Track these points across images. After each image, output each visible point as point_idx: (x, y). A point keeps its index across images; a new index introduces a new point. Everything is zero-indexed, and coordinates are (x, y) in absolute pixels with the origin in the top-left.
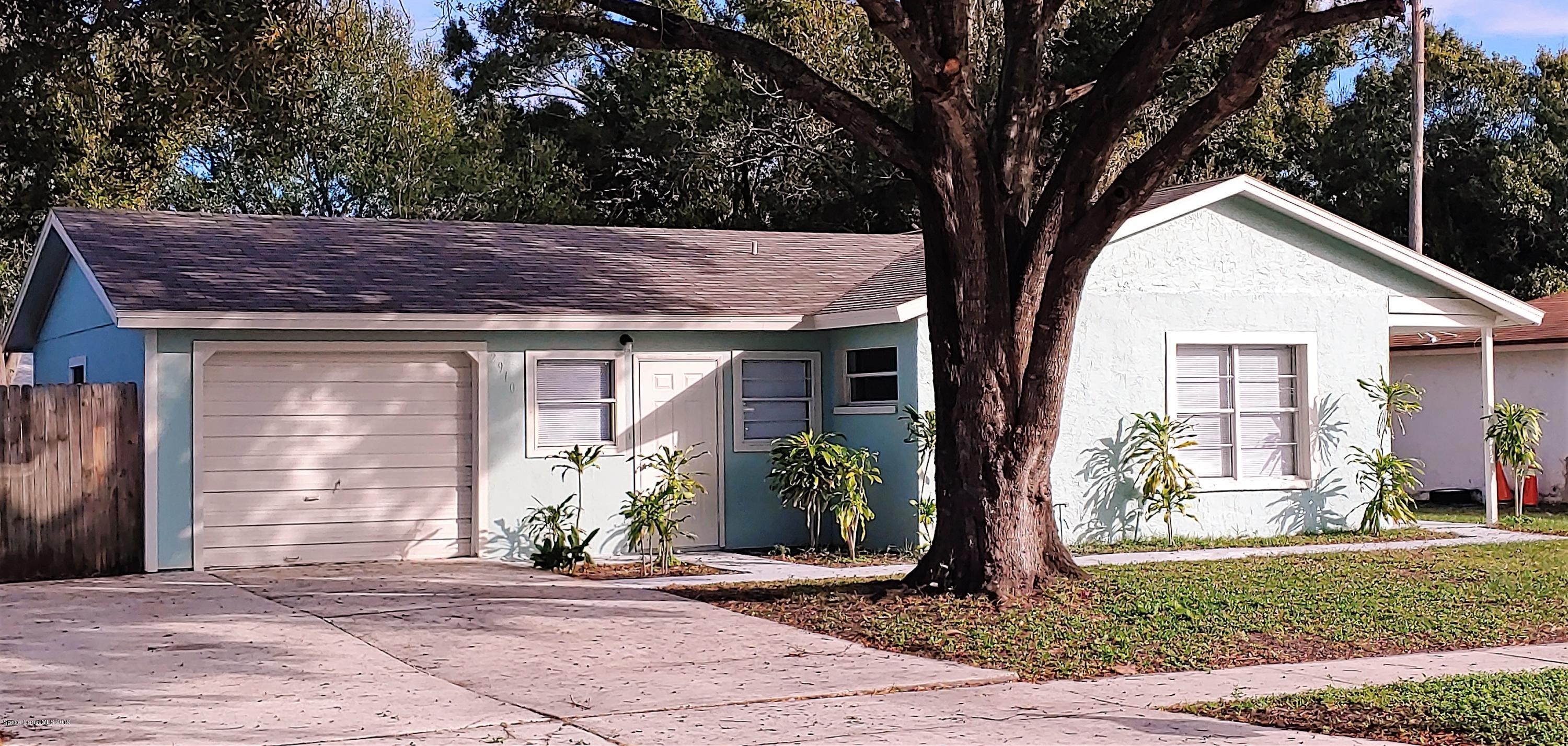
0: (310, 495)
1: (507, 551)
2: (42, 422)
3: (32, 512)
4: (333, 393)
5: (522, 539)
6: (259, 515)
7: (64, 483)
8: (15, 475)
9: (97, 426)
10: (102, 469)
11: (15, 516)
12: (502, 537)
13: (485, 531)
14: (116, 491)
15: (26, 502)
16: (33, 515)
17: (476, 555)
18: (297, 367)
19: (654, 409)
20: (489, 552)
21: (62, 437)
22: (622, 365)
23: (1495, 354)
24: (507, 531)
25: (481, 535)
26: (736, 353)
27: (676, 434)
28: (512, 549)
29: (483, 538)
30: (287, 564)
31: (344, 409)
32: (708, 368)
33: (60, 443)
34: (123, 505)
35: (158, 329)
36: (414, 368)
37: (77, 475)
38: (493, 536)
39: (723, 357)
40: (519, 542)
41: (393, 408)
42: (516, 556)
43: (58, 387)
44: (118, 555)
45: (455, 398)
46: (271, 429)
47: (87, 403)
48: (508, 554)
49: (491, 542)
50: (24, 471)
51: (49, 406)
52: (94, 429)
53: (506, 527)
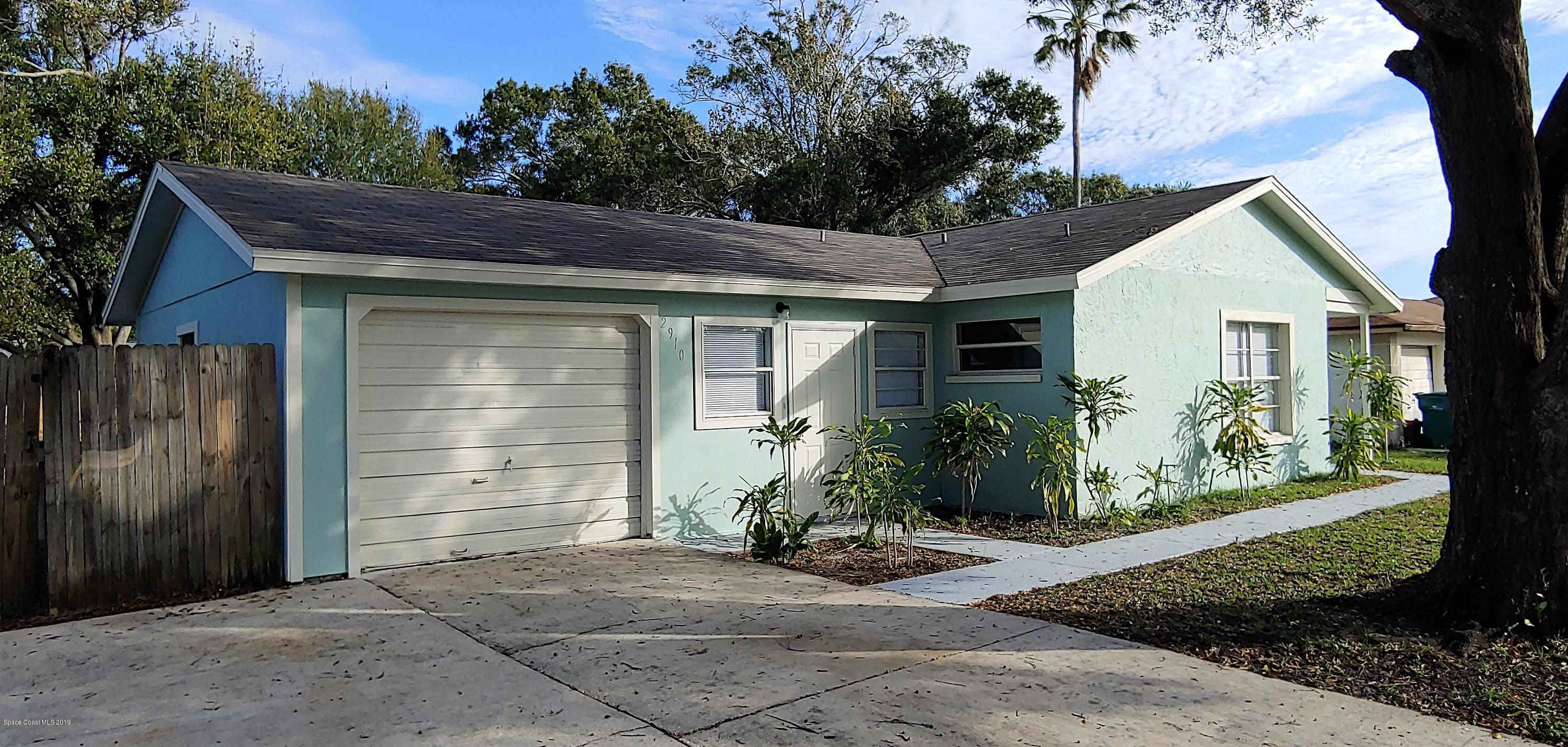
0: (477, 476)
1: (679, 529)
2: (146, 391)
3: (132, 510)
4: (499, 359)
5: (692, 515)
6: (417, 501)
7: (176, 471)
8: (105, 466)
9: (222, 399)
10: (228, 454)
11: (106, 519)
12: (674, 515)
13: (658, 508)
14: (248, 484)
15: (122, 503)
16: (132, 518)
17: (649, 536)
18: (461, 328)
19: (804, 377)
20: (663, 531)
21: (175, 414)
22: (778, 331)
23: (1371, 335)
24: (677, 508)
25: (655, 512)
26: (870, 323)
27: (822, 402)
28: (683, 528)
29: (657, 517)
30: (454, 558)
31: (510, 377)
32: (850, 337)
33: (171, 421)
34: (258, 499)
35: (303, 275)
36: (581, 334)
37: (194, 462)
38: (666, 513)
39: (859, 326)
40: (690, 520)
41: (560, 376)
42: (686, 535)
43: (168, 349)
44: (251, 564)
45: (624, 366)
46: (431, 399)
47: (208, 368)
48: (679, 533)
49: (663, 520)
50: (120, 459)
51: (155, 371)
52: (219, 403)
53: (678, 504)
